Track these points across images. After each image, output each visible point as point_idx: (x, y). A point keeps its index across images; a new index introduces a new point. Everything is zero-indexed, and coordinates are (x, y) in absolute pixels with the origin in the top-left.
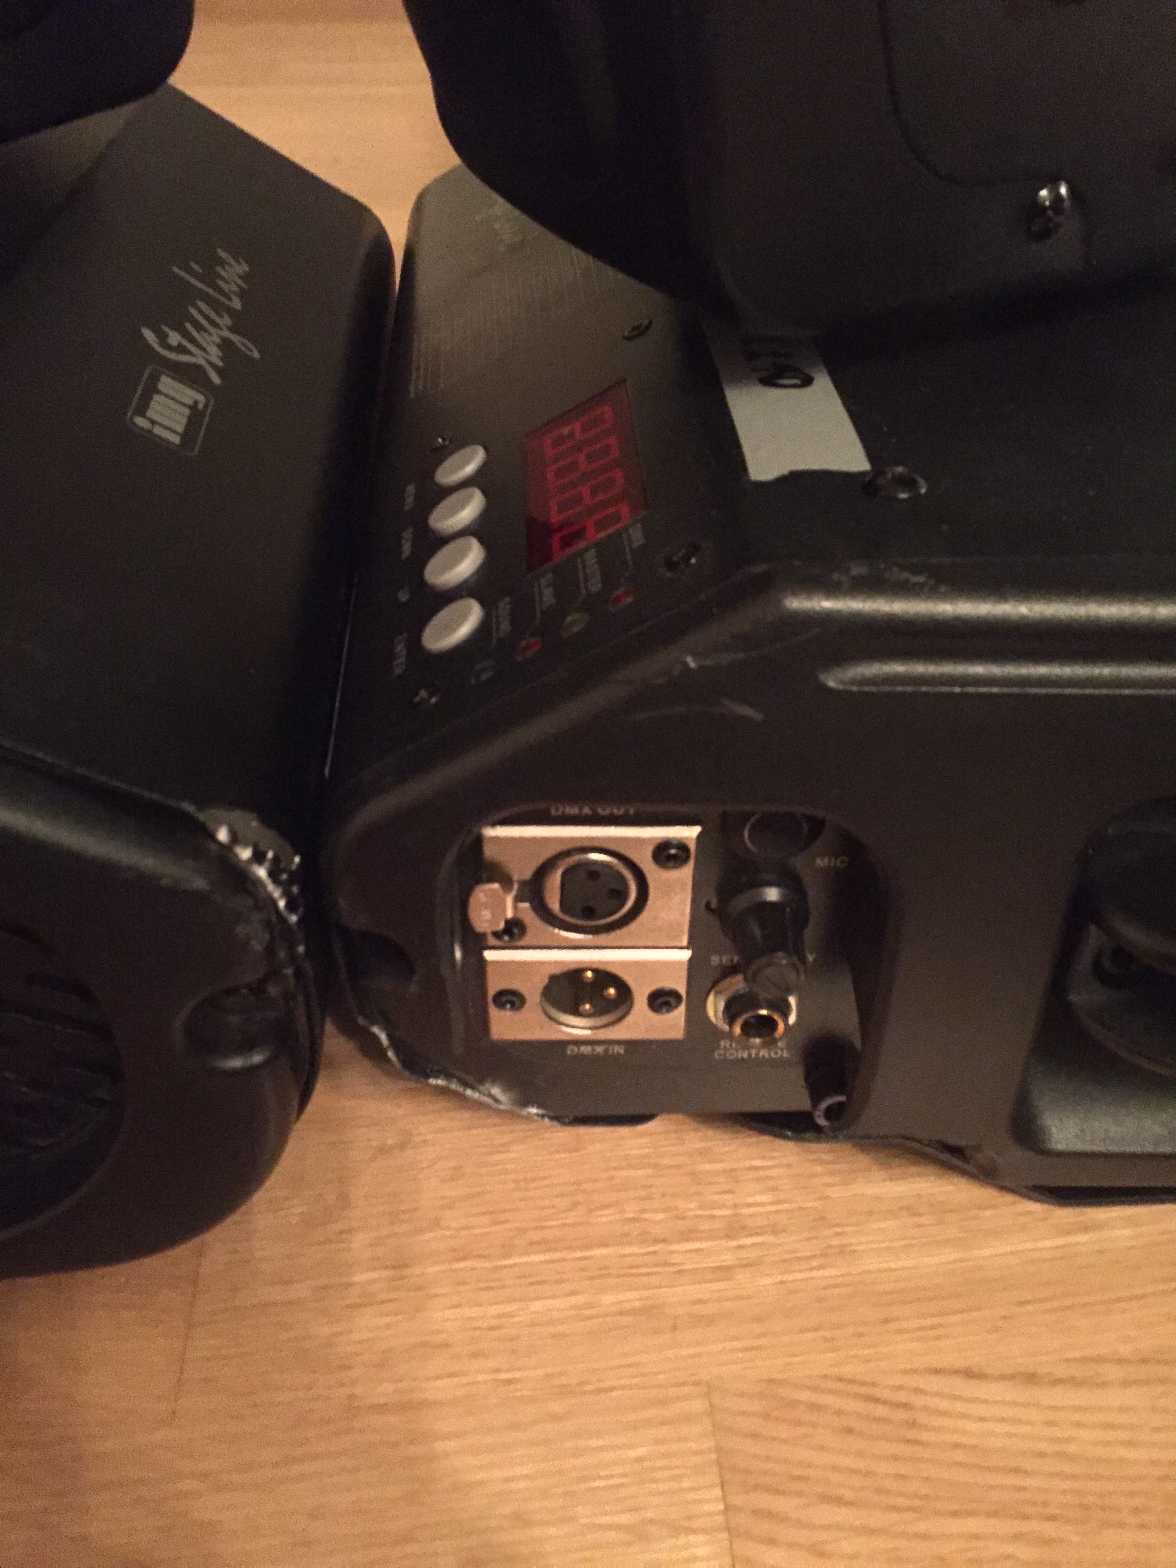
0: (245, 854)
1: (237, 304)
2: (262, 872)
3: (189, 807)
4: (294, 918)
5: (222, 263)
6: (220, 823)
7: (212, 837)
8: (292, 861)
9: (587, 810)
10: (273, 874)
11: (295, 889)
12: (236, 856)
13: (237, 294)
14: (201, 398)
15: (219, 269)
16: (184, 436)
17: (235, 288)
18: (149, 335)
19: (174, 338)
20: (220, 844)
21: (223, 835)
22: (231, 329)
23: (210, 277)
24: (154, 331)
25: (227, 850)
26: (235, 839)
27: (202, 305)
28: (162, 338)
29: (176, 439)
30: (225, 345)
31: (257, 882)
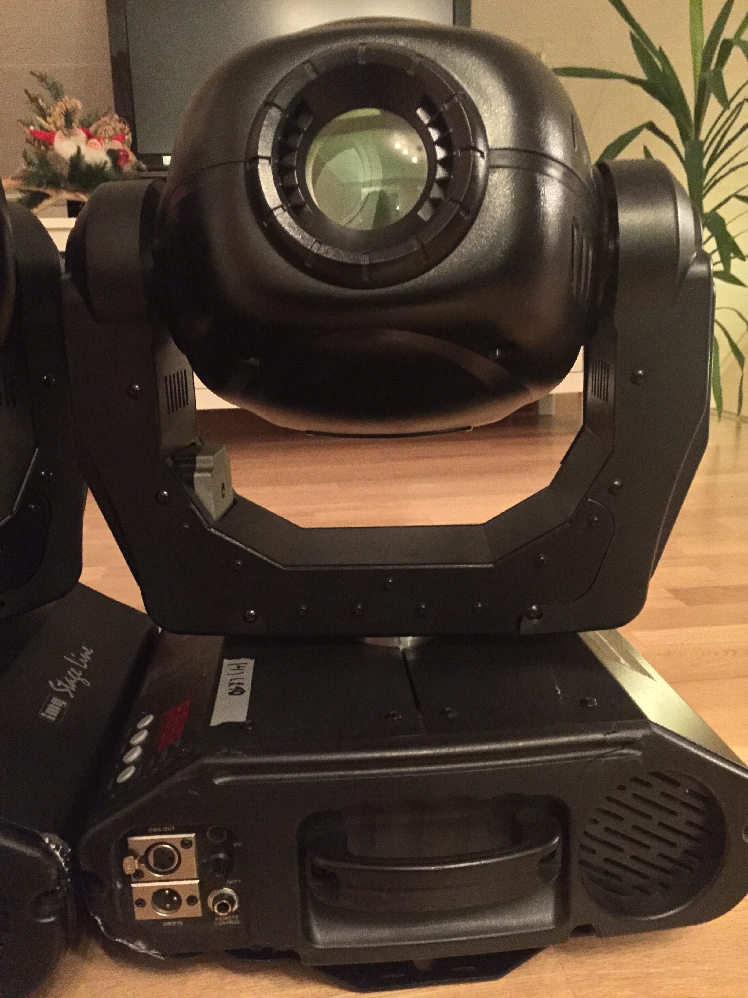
0: (53, 847)
1: (85, 666)
2: (58, 853)
3: (38, 832)
4: (67, 869)
5: (83, 651)
6: (46, 837)
7: (44, 841)
8: (68, 850)
9: (160, 829)
10: (61, 854)
11: (68, 860)
12: (50, 848)
13: (86, 663)
14: (65, 704)
15: (82, 654)
16: (57, 718)
17: (86, 661)
18: (51, 683)
19: (60, 683)
20: (46, 844)
21: (47, 841)
22: (81, 677)
23: (77, 658)
24: (53, 682)
25: (48, 845)
26: (50, 841)
27: (72, 669)
28: (55, 683)
29: (53, 719)
30: (79, 683)
31: (56, 856)
